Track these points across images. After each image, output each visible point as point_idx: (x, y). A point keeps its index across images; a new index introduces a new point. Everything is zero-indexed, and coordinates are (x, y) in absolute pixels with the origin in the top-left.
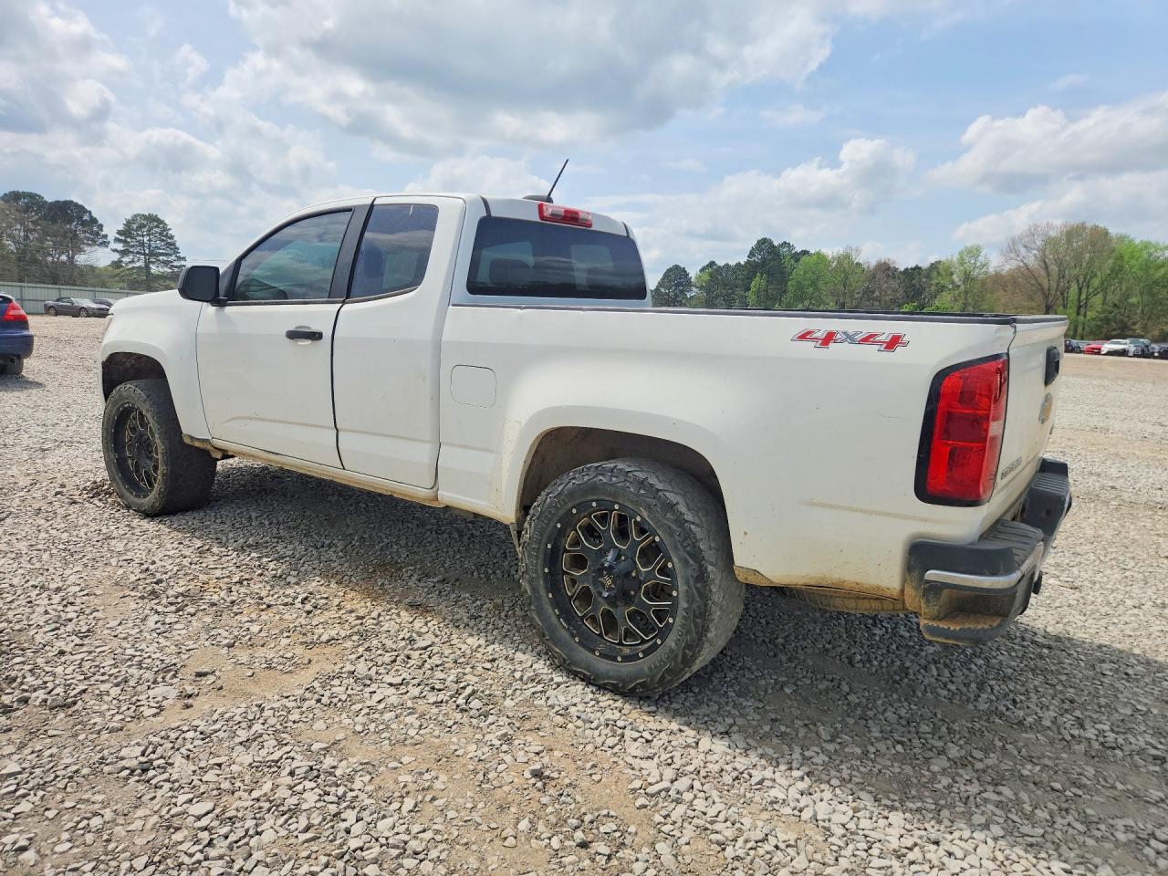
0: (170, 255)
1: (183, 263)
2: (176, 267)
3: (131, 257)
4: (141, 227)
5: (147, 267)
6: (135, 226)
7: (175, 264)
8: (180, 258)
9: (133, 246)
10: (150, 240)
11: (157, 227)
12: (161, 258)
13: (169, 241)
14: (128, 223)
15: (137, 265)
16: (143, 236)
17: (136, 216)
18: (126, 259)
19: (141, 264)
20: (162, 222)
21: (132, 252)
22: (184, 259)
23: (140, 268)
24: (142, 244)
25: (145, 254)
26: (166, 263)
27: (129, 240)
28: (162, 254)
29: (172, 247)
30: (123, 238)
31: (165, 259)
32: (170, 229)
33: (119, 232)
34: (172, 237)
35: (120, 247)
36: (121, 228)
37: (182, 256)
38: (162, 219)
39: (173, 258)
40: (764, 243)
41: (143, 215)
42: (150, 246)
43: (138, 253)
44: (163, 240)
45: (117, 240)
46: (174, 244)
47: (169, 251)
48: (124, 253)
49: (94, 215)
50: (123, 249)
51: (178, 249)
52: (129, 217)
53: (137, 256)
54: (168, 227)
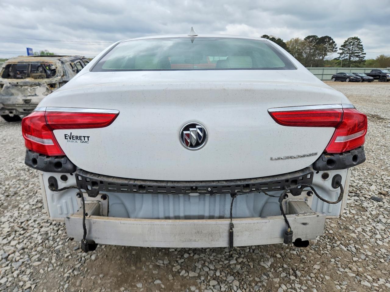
0: (360, 53)
1: (364, 55)
2: (362, 57)
3: (344, 55)
5: (350, 58)
7: (361, 56)
9: (346, 51)
10: (352, 48)
11: (357, 42)
14: (346, 42)
15: (346, 58)
17: (349, 38)
18: (342, 56)
19: (347, 57)
21: (345, 53)
22: (365, 54)
24: (349, 49)
25: (350, 53)
26: (357, 56)
27: (344, 48)
30: (342, 48)
31: (357, 54)
33: (342, 46)
34: (362, 45)
35: (341, 51)
36: (343, 44)
39: (361, 53)
41: (352, 38)
42: (352, 50)
43: (347, 53)
45: (340, 49)
47: (360, 51)
48: (341, 54)
49: (334, 40)
52: (346, 40)
53: (347, 54)
54: (361, 41)
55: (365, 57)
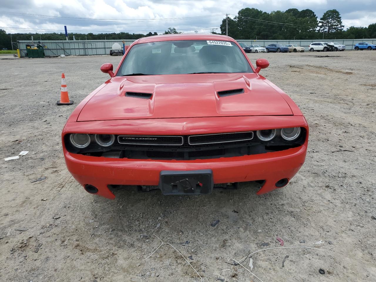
0: (338, 25)
1: (343, 28)
2: (339, 30)
3: (323, 27)
5: (329, 31)
7: (339, 28)
8: (342, 26)
9: (325, 24)
10: (331, 20)
11: (335, 14)
14: (325, 14)
15: (325, 30)
17: (328, 11)
18: (322, 29)
23: (326, 31)
24: (328, 22)
25: (328, 26)
26: (335, 29)
27: (324, 21)
30: (322, 21)
31: (336, 27)
33: (321, 19)
34: (340, 18)
35: (320, 24)
36: (322, 17)
37: (343, 25)
41: (331, 10)
42: (331, 22)
45: (320, 22)
48: (321, 27)
49: (315, 14)
51: (341, 22)
52: (325, 12)
53: (325, 27)
54: (339, 14)
55: (343, 29)
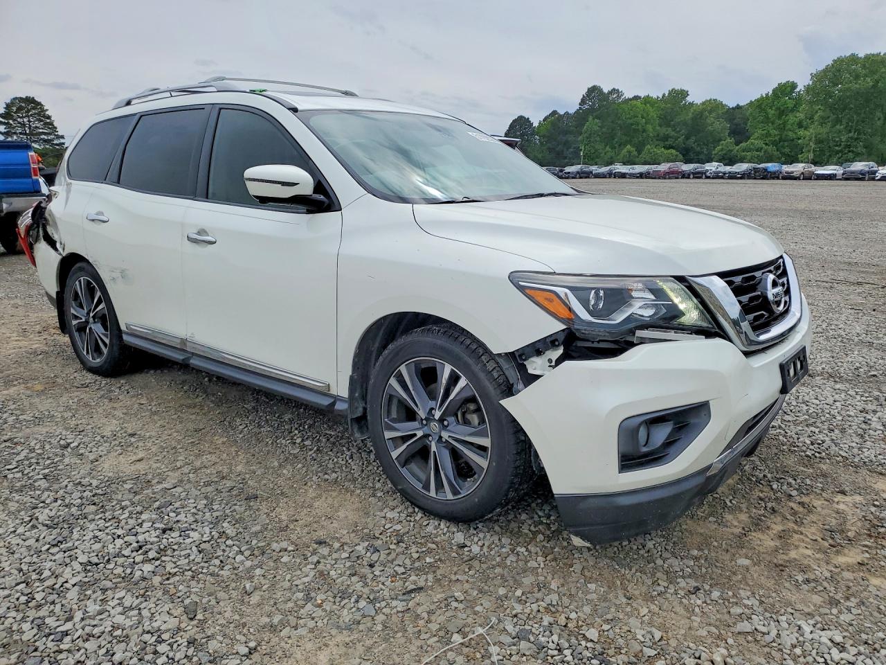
4: (20, 109)
6: (15, 109)
12: (43, 137)
13: (48, 121)
16: (22, 117)
20: (39, 104)
28: (43, 133)
29: (50, 125)
32: (47, 110)
38: (39, 101)
40: (594, 91)
44: (42, 121)
46: (51, 124)
50: (6, 131)
